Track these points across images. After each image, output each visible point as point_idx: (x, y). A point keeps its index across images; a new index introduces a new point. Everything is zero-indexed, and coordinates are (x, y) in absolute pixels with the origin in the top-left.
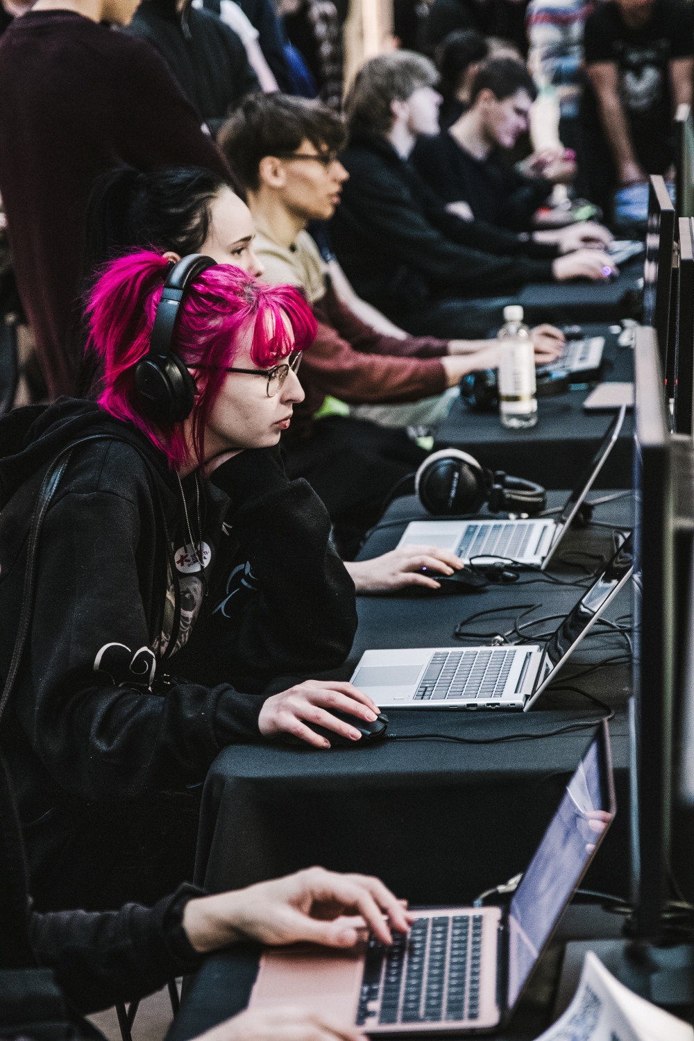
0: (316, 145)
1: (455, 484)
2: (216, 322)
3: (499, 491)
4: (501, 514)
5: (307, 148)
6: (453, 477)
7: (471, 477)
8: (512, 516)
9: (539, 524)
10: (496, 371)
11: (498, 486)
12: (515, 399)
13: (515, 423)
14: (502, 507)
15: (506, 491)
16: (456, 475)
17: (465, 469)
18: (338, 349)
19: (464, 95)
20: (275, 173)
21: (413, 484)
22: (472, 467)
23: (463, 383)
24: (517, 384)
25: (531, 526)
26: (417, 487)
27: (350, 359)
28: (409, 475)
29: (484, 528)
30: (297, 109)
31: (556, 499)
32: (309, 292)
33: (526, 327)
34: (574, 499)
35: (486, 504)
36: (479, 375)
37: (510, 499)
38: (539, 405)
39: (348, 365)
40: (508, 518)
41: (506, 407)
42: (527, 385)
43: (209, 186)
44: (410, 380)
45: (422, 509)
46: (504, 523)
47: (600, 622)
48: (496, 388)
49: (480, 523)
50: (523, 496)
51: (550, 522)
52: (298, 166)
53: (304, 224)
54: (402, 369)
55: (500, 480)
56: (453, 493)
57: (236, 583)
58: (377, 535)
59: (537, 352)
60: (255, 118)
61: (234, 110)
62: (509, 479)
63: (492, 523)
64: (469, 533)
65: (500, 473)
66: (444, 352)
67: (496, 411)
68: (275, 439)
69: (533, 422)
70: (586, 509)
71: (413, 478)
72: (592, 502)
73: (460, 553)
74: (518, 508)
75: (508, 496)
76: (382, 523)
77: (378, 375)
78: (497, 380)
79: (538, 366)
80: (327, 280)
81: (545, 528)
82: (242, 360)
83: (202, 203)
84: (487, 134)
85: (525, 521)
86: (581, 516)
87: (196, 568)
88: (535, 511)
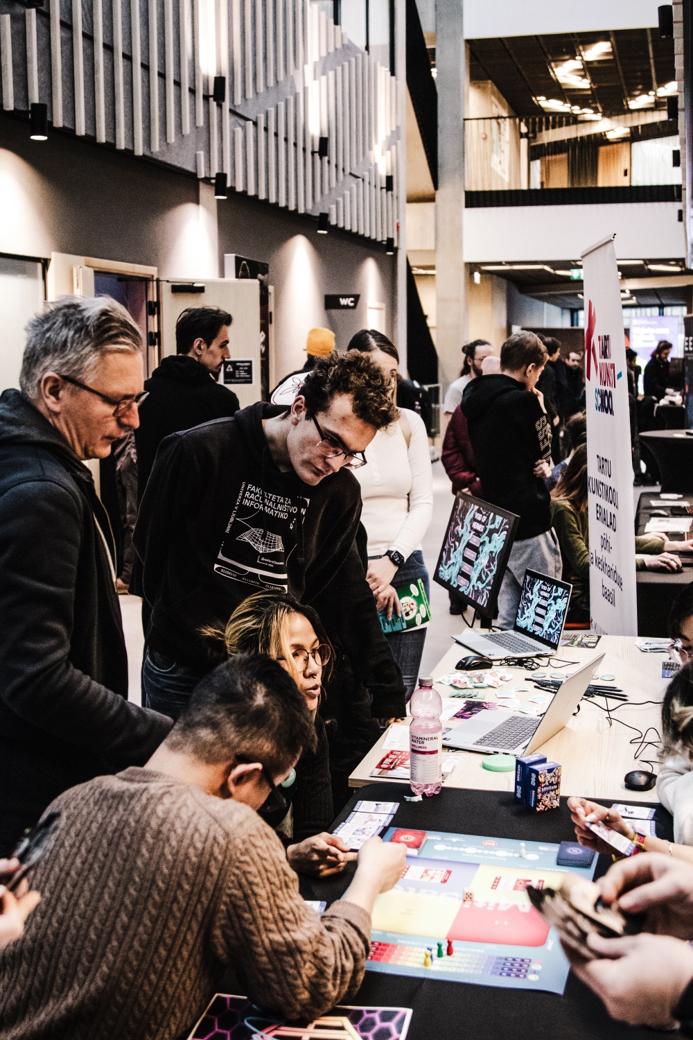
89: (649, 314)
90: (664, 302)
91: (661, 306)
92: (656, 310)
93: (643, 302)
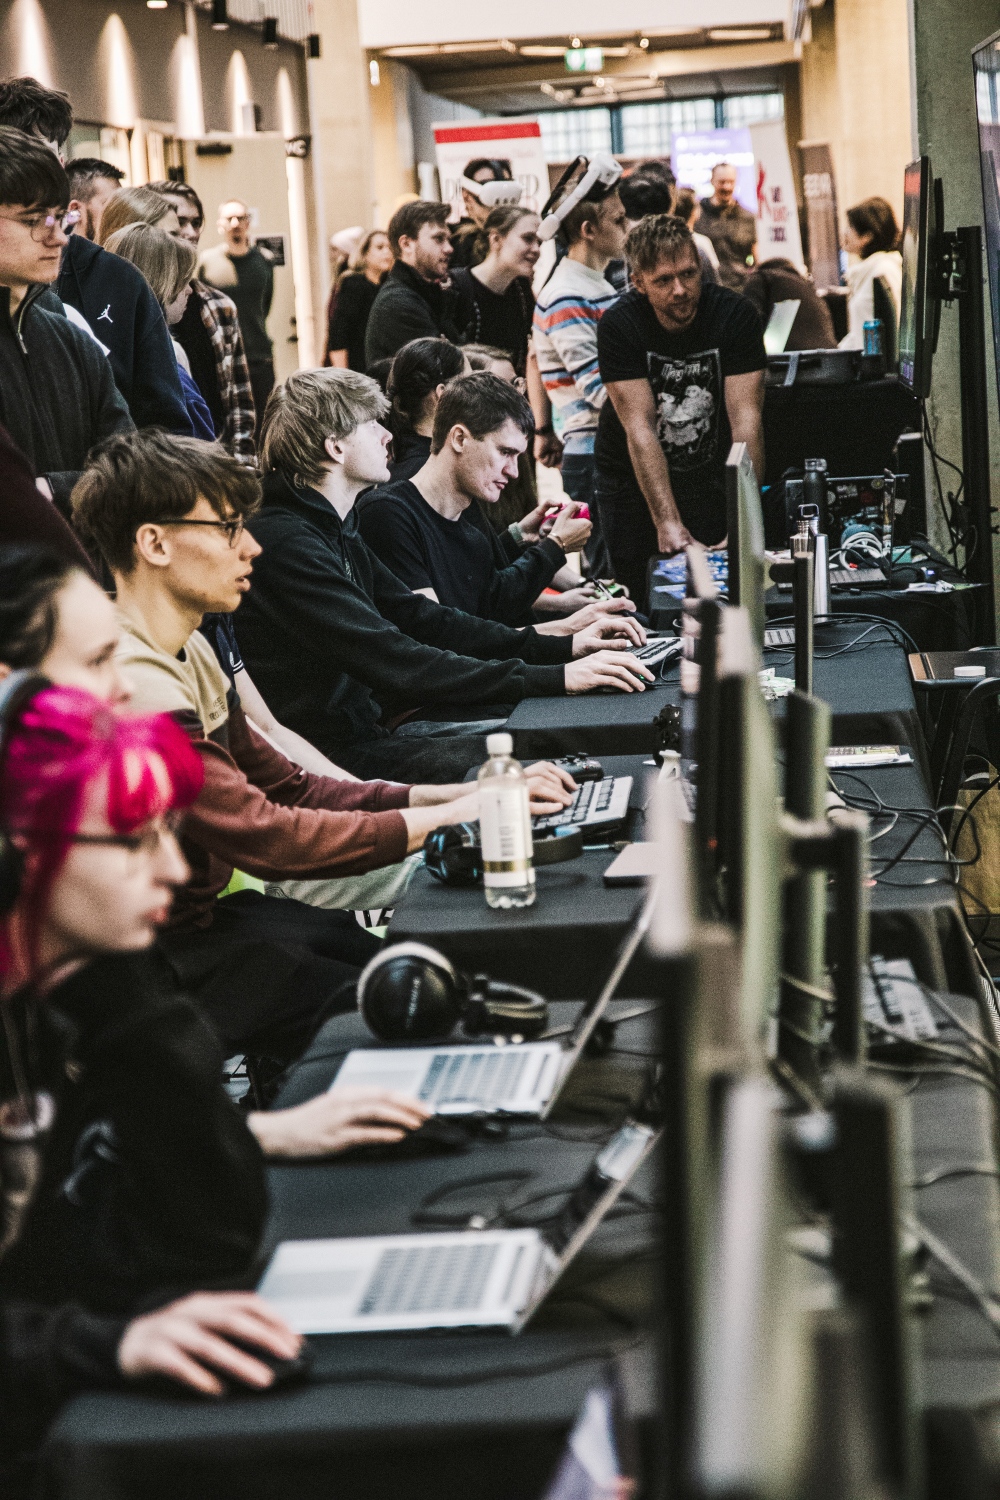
0: (216, 506)
1: (415, 995)
2: (54, 770)
3: (479, 1004)
4: (483, 1036)
5: (203, 510)
6: (410, 985)
7: (438, 985)
8: (499, 1040)
9: (538, 1050)
10: (476, 825)
11: (477, 997)
12: (505, 867)
13: (505, 902)
14: (484, 1027)
15: (490, 1004)
16: (417, 982)
17: (430, 974)
18: (249, 798)
19: (428, 429)
20: (158, 547)
21: (355, 997)
22: (439, 971)
23: (429, 846)
24: (506, 844)
25: (526, 1055)
26: (360, 1000)
27: (264, 814)
28: (348, 984)
29: (459, 1059)
30: (187, 455)
31: (563, 1013)
32: (203, 717)
33: (517, 763)
34: (587, 1012)
35: (460, 1024)
36: (453, 833)
37: (496, 1016)
38: (538, 875)
39: (263, 822)
40: (491, 1043)
41: (492, 879)
42: (521, 848)
43: (54, 569)
44: (353, 843)
45: (368, 1033)
46: (486, 1050)
47: (625, 1196)
48: (476, 852)
49: (452, 1052)
50: (514, 1011)
51: (553, 1049)
52: (190, 536)
53: (199, 619)
54: (341, 826)
55: (481, 987)
56: (412, 1008)
57: (89, 1152)
58: (301, 1072)
59: (536, 799)
60: (127, 468)
61: (95, 457)
62: (497, 986)
63: (469, 1051)
64: (437, 1066)
65: (481, 977)
66: (402, 801)
67: (478, 885)
68: (142, 938)
69: (530, 901)
70: (606, 1028)
71: (354, 989)
72: (614, 1018)
73: (423, 1096)
74: (507, 1028)
75: (492, 1012)
76: (311, 1053)
77: (305, 836)
78: (478, 841)
79: (537, 818)
80: (233, 699)
81: (547, 1057)
82: (94, 823)
83: (45, 595)
84: (462, 485)
85: (518, 1045)
86: (599, 1039)
87: (28, 1131)
88: (533, 1031)
89: (690, 116)
90: (727, 88)
91: (719, 98)
92: (706, 107)
93: (677, 91)
